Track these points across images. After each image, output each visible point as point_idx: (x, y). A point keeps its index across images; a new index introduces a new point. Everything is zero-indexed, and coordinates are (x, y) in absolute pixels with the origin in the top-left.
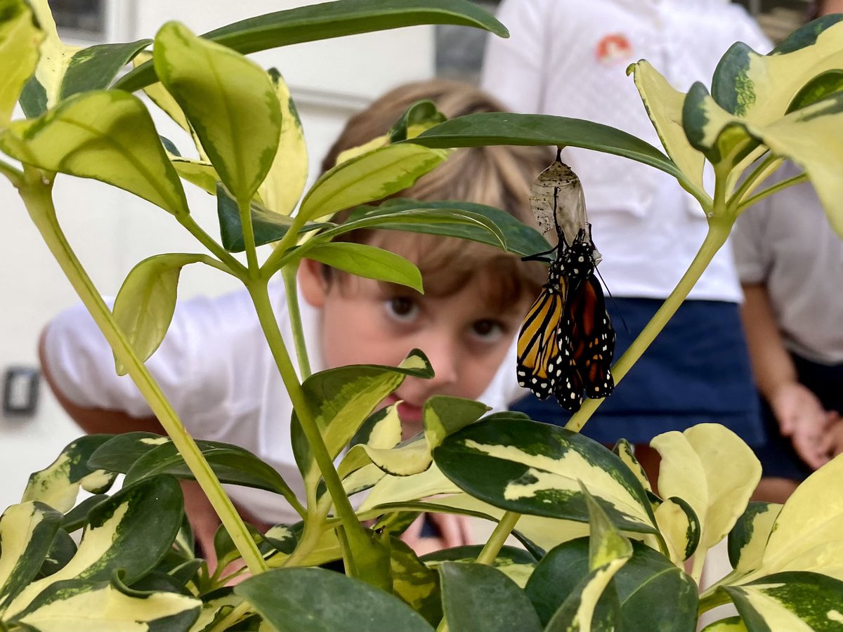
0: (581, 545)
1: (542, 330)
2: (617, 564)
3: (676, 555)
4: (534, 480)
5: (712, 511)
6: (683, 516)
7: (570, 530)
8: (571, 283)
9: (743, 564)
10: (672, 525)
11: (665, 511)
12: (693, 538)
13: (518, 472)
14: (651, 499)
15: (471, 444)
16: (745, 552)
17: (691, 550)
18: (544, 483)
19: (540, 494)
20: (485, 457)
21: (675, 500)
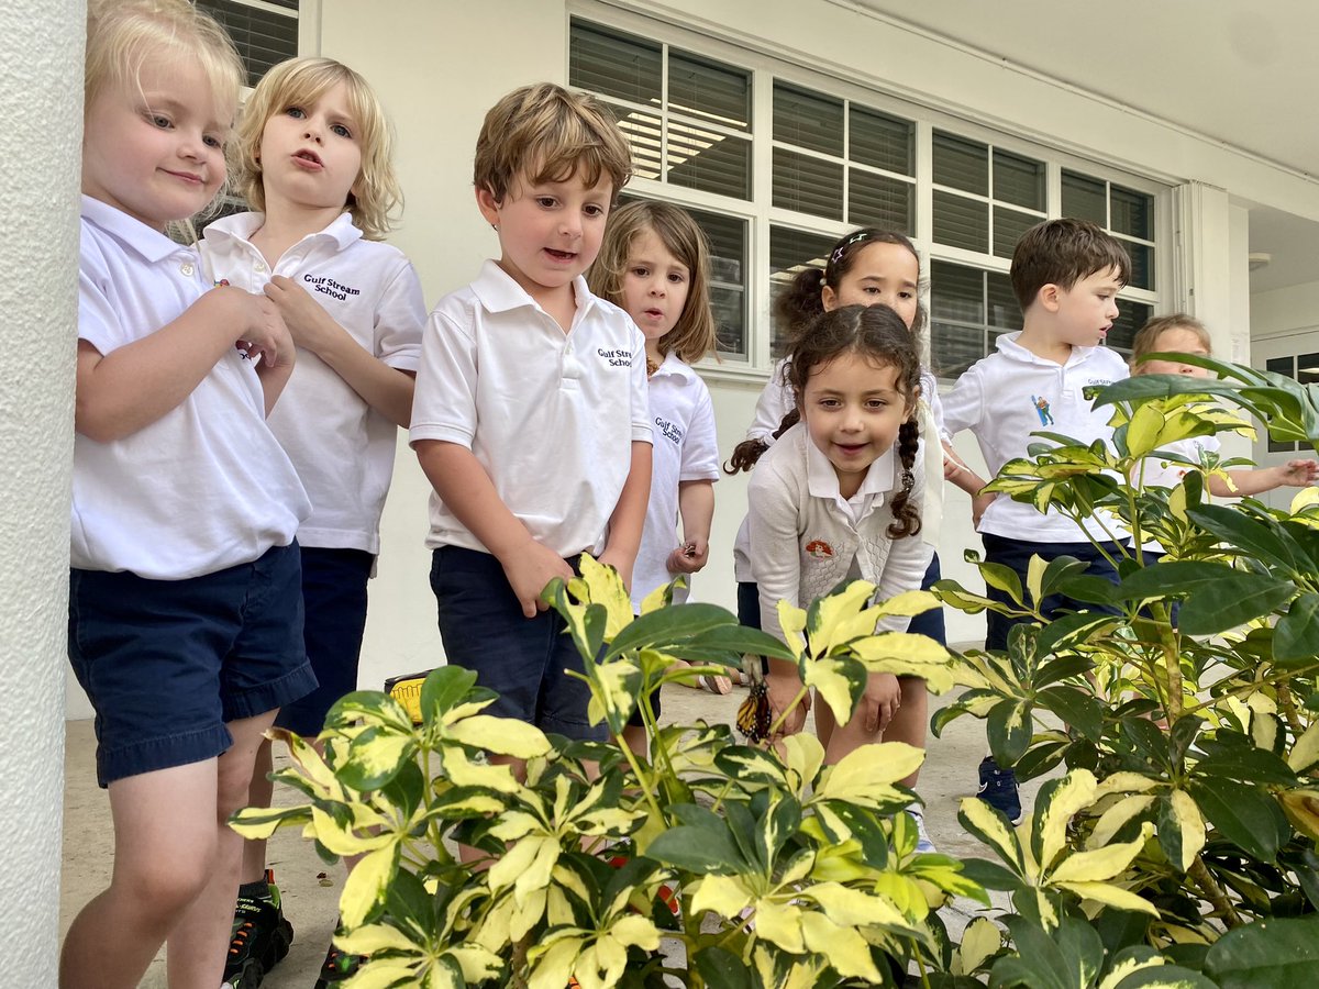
0: (766, 791)
1: (747, 713)
2: (778, 801)
3: (793, 791)
4: (746, 769)
5: (806, 772)
6: (796, 776)
7: (761, 786)
8: (759, 700)
9: (817, 792)
10: (792, 779)
11: (789, 774)
12: (799, 783)
13: (741, 766)
14: (783, 769)
15: (725, 756)
16: (819, 787)
17: (798, 788)
18: (751, 770)
19: (750, 774)
20: (730, 761)
21: (793, 770)
